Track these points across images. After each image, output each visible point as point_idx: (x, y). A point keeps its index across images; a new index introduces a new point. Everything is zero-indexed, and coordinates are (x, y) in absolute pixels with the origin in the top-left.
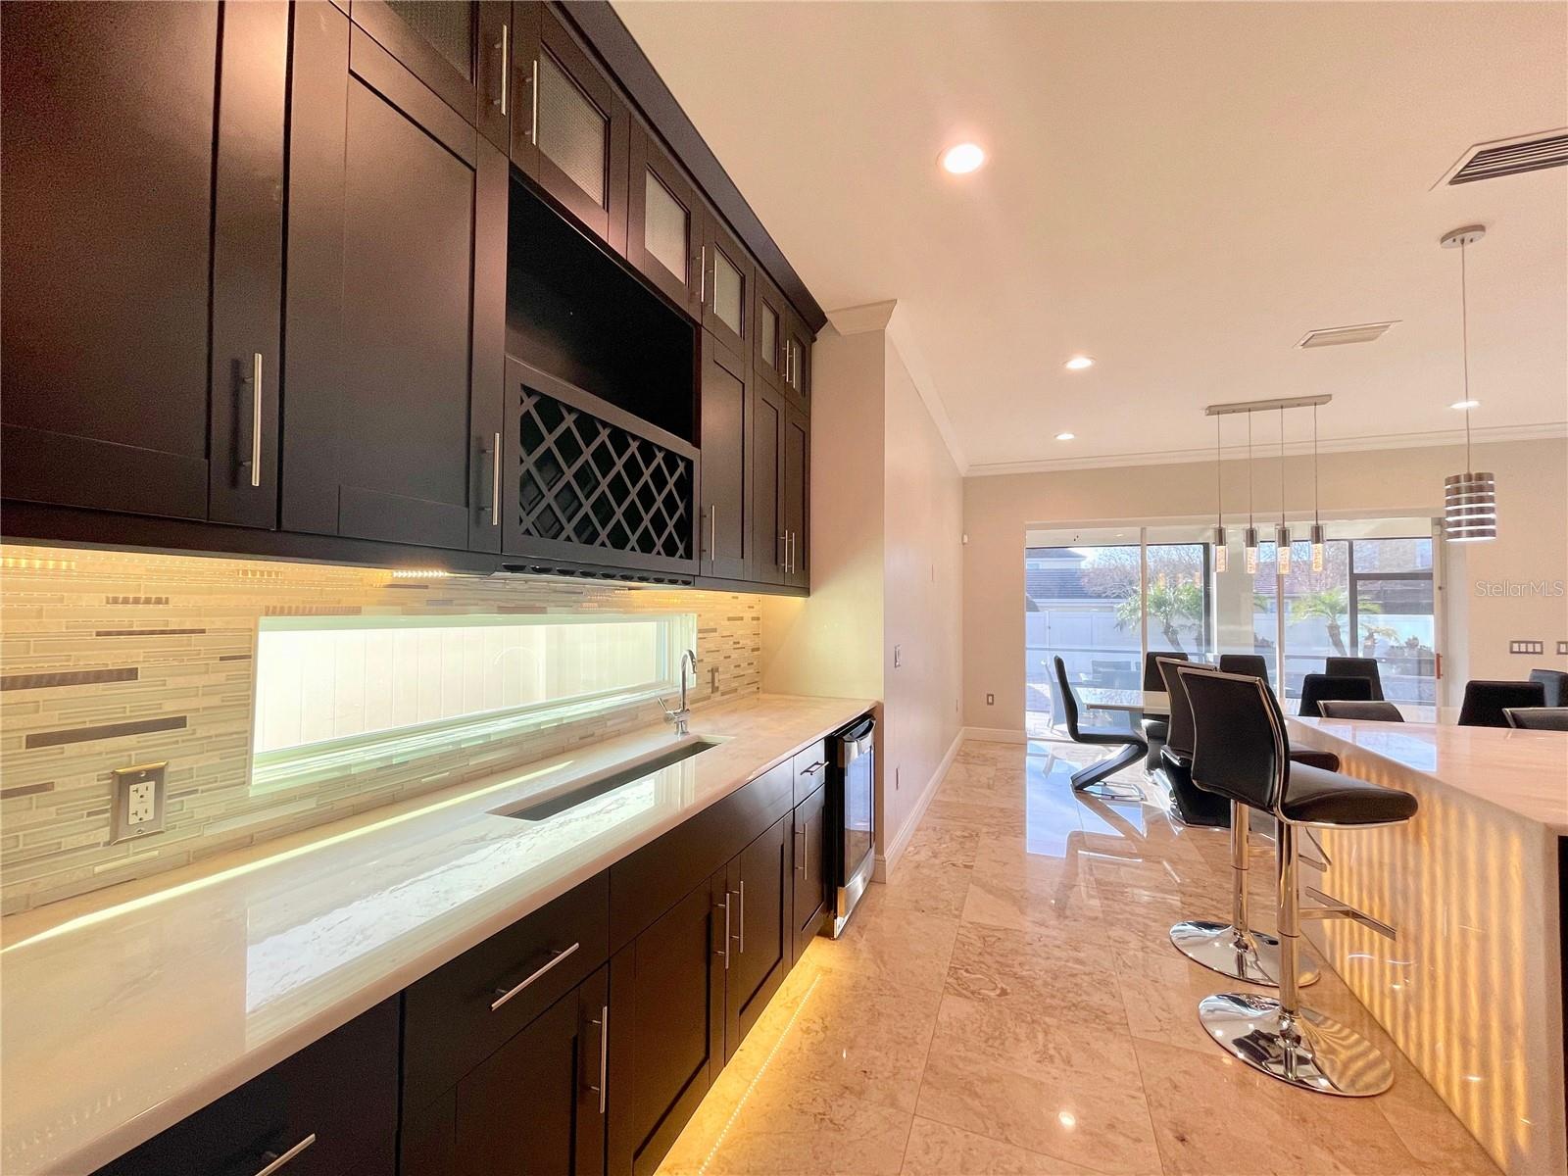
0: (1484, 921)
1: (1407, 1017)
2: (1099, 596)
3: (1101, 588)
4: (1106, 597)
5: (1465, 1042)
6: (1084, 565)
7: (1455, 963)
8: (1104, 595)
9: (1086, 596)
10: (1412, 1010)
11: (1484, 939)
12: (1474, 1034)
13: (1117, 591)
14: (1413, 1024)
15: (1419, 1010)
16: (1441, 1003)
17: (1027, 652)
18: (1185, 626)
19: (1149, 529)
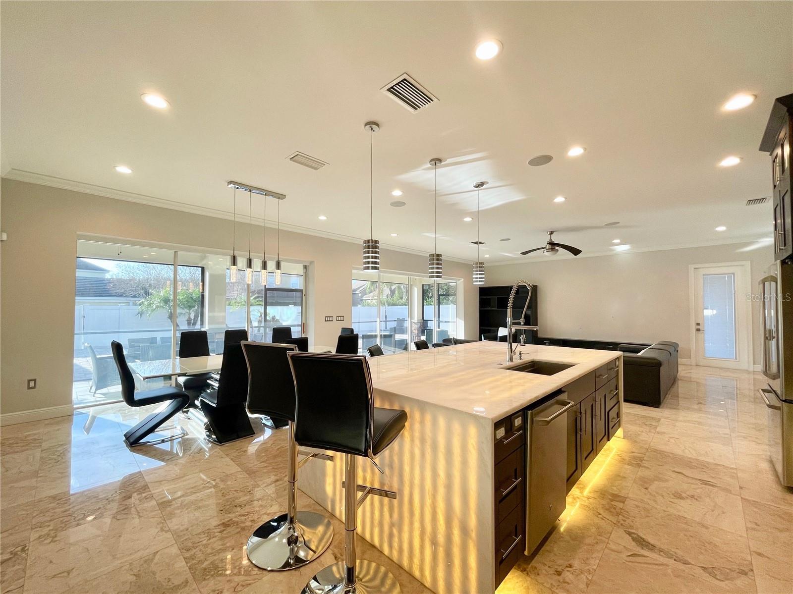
0: (449, 476)
1: (391, 536)
2: (121, 296)
3: (123, 291)
4: (126, 296)
5: (434, 543)
6: (108, 276)
7: (428, 502)
8: (125, 295)
9: (111, 295)
10: (395, 531)
11: (449, 487)
12: (441, 539)
13: (133, 294)
14: (396, 539)
15: (400, 531)
16: (417, 525)
17: (75, 336)
18: (182, 313)
19: (180, 253)
